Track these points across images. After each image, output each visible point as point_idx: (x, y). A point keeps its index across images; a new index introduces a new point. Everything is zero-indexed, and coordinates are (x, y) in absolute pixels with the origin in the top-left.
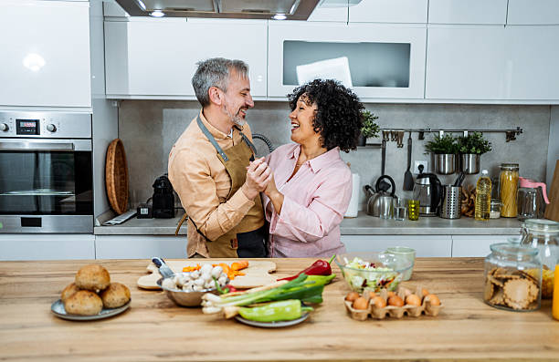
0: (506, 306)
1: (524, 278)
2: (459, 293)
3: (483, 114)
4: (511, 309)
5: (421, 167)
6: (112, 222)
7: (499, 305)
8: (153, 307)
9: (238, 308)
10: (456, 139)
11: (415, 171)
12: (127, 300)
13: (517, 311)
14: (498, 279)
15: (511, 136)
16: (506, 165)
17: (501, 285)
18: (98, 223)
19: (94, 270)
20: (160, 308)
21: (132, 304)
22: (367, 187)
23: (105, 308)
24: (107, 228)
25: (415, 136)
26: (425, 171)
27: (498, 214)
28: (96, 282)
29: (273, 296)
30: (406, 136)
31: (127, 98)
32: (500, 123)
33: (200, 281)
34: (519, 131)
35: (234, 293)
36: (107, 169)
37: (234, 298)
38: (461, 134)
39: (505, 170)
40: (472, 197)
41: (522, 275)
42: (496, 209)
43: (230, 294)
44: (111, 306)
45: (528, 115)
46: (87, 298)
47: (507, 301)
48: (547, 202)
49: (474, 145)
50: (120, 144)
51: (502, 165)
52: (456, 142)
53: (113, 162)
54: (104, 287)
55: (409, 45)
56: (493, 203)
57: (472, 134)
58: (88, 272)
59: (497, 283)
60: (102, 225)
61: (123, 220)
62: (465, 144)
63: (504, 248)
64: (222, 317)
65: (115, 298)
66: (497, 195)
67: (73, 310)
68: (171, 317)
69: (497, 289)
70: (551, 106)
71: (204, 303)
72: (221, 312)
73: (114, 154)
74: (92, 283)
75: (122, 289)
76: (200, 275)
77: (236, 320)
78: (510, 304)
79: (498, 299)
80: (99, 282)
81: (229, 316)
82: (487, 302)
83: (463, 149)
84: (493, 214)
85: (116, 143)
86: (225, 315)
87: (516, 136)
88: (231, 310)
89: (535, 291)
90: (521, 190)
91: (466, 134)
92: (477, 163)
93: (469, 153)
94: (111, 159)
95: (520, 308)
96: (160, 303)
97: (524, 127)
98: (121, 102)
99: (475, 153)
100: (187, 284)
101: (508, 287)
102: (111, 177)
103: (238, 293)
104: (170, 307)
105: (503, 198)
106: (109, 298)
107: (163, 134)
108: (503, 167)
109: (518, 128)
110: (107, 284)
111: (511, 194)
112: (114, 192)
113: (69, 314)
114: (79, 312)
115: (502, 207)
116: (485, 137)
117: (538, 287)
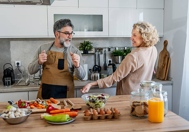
5: (110, 61)
11: (108, 63)
17: (134, 108)
22: (90, 70)
25: (107, 50)
26: (111, 63)
30: (104, 50)
38: (124, 49)
49: (128, 52)
52: (122, 51)
55: (102, 15)
57: (128, 48)
62: (125, 52)
83: (124, 54)
91: (126, 48)
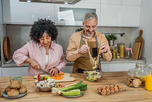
0: (133, 87)
1: (138, 78)
2: (119, 83)
3: (115, 29)
4: (135, 87)
6: (7, 62)
7: (131, 86)
8: (34, 92)
9: (62, 92)
10: (108, 36)
12: (26, 91)
13: (136, 88)
14: (131, 79)
15: (122, 35)
16: (121, 43)
18: (3, 63)
19: (16, 82)
20: (36, 92)
21: (27, 92)
23: (20, 94)
24: (6, 65)
27: (119, 57)
28: (17, 86)
29: (72, 88)
31: (11, 24)
32: (119, 31)
33: (48, 84)
34: (124, 34)
35: (61, 87)
36: (4, 46)
37: (60, 88)
38: (109, 35)
39: (121, 45)
40: (113, 52)
41: (137, 78)
42: (119, 56)
43: (59, 87)
44: (21, 93)
45: (126, 29)
46: (15, 91)
47: (134, 85)
48: (132, 53)
49: (113, 38)
50: (8, 38)
51: (120, 43)
53: (6, 44)
54: (19, 87)
55: (96, 9)
56: (118, 54)
57: (112, 35)
58: (14, 83)
59: (131, 80)
60: (4, 64)
61: (10, 62)
62: (110, 37)
63: (132, 71)
64: (57, 94)
65: (23, 90)
66: (119, 52)
67: (10, 95)
68: (41, 95)
69: (131, 82)
70: (132, 27)
71: (52, 90)
72: (57, 92)
73: (6, 41)
74: (16, 86)
75: (24, 87)
76: (48, 82)
77: (61, 95)
78: (135, 86)
79: (131, 85)
80: (18, 86)
81: (59, 94)
82: (128, 86)
83: (110, 39)
84: (118, 57)
85: (7, 38)
86: (58, 94)
87: (123, 35)
88: (60, 92)
89: (141, 82)
90: (125, 50)
91: (110, 34)
92: (113, 43)
93: (111, 40)
94: (5, 43)
95: (137, 87)
96: (36, 91)
97: (125, 33)
98: (7, 25)
99: (113, 40)
100: (44, 85)
101: (134, 81)
102: (6, 49)
103: (62, 87)
104: (39, 92)
105: (121, 52)
106: (21, 90)
107: (21, 34)
108: (121, 44)
109: (124, 33)
110: (20, 86)
111: (123, 51)
112: (7, 53)
113: (9, 97)
114: (12, 96)
115: (120, 55)
116: (116, 35)
117: (141, 81)
